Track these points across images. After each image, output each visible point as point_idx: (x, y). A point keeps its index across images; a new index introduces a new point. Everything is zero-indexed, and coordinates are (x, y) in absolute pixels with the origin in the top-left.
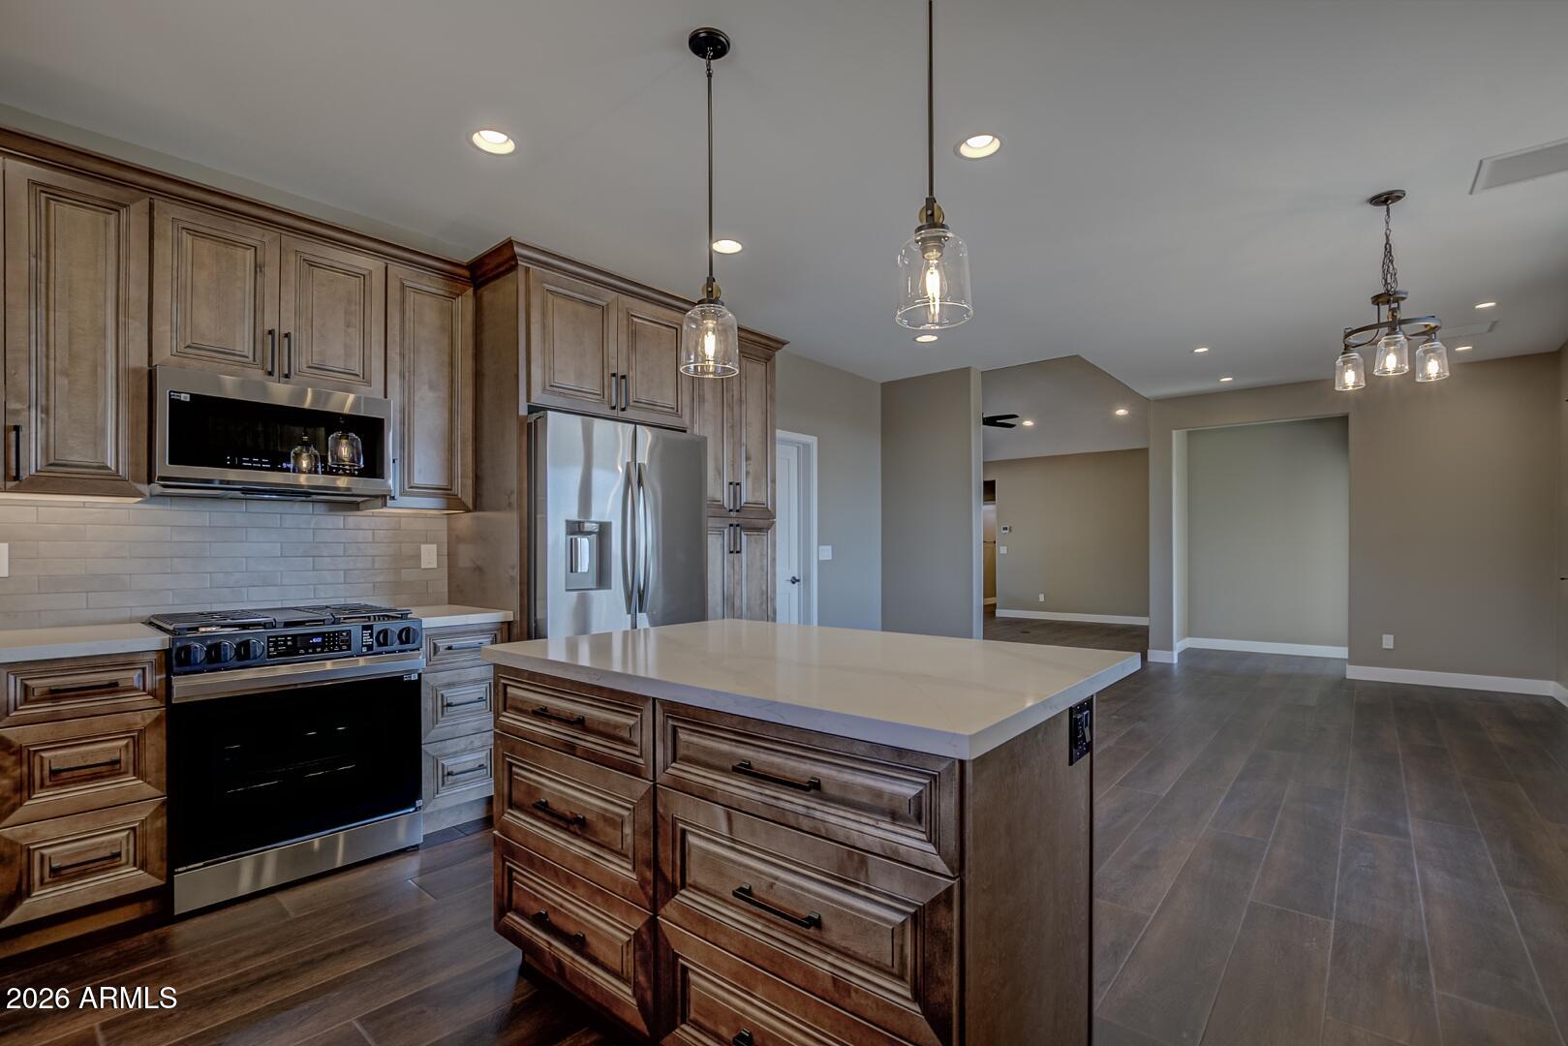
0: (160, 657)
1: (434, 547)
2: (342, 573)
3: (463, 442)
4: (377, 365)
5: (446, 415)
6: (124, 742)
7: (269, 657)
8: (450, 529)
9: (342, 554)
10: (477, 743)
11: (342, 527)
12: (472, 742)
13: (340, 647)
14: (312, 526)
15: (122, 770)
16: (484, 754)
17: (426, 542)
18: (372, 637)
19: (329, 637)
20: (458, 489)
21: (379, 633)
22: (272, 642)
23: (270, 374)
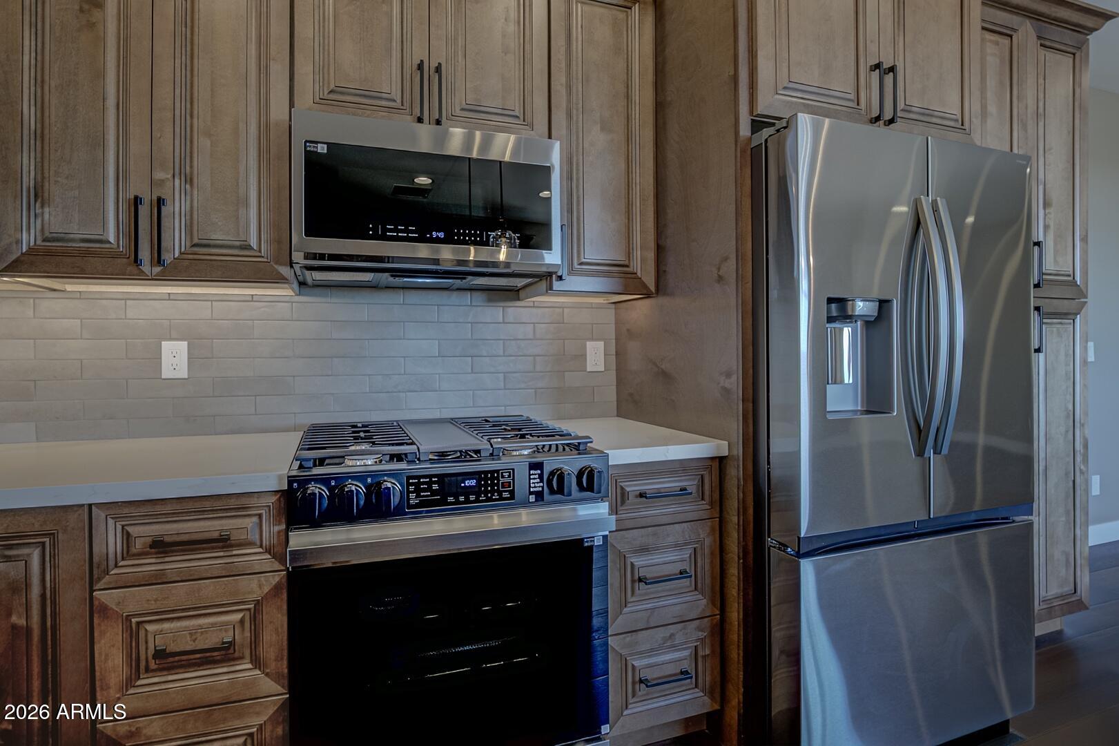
0: (279, 500)
1: (601, 344)
2: (501, 376)
3: (643, 200)
4: (540, 102)
5: (623, 166)
6: (239, 616)
7: (410, 506)
8: (618, 323)
9: (502, 354)
10: (679, 639)
11: (501, 320)
12: (672, 635)
13: (500, 493)
14: (469, 320)
15: (236, 655)
16: (686, 653)
17: (592, 339)
18: (542, 481)
19: (486, 479)
20: (636, 266)
21: (552, 473)
22: (412, 484)
23: (420, 120)
